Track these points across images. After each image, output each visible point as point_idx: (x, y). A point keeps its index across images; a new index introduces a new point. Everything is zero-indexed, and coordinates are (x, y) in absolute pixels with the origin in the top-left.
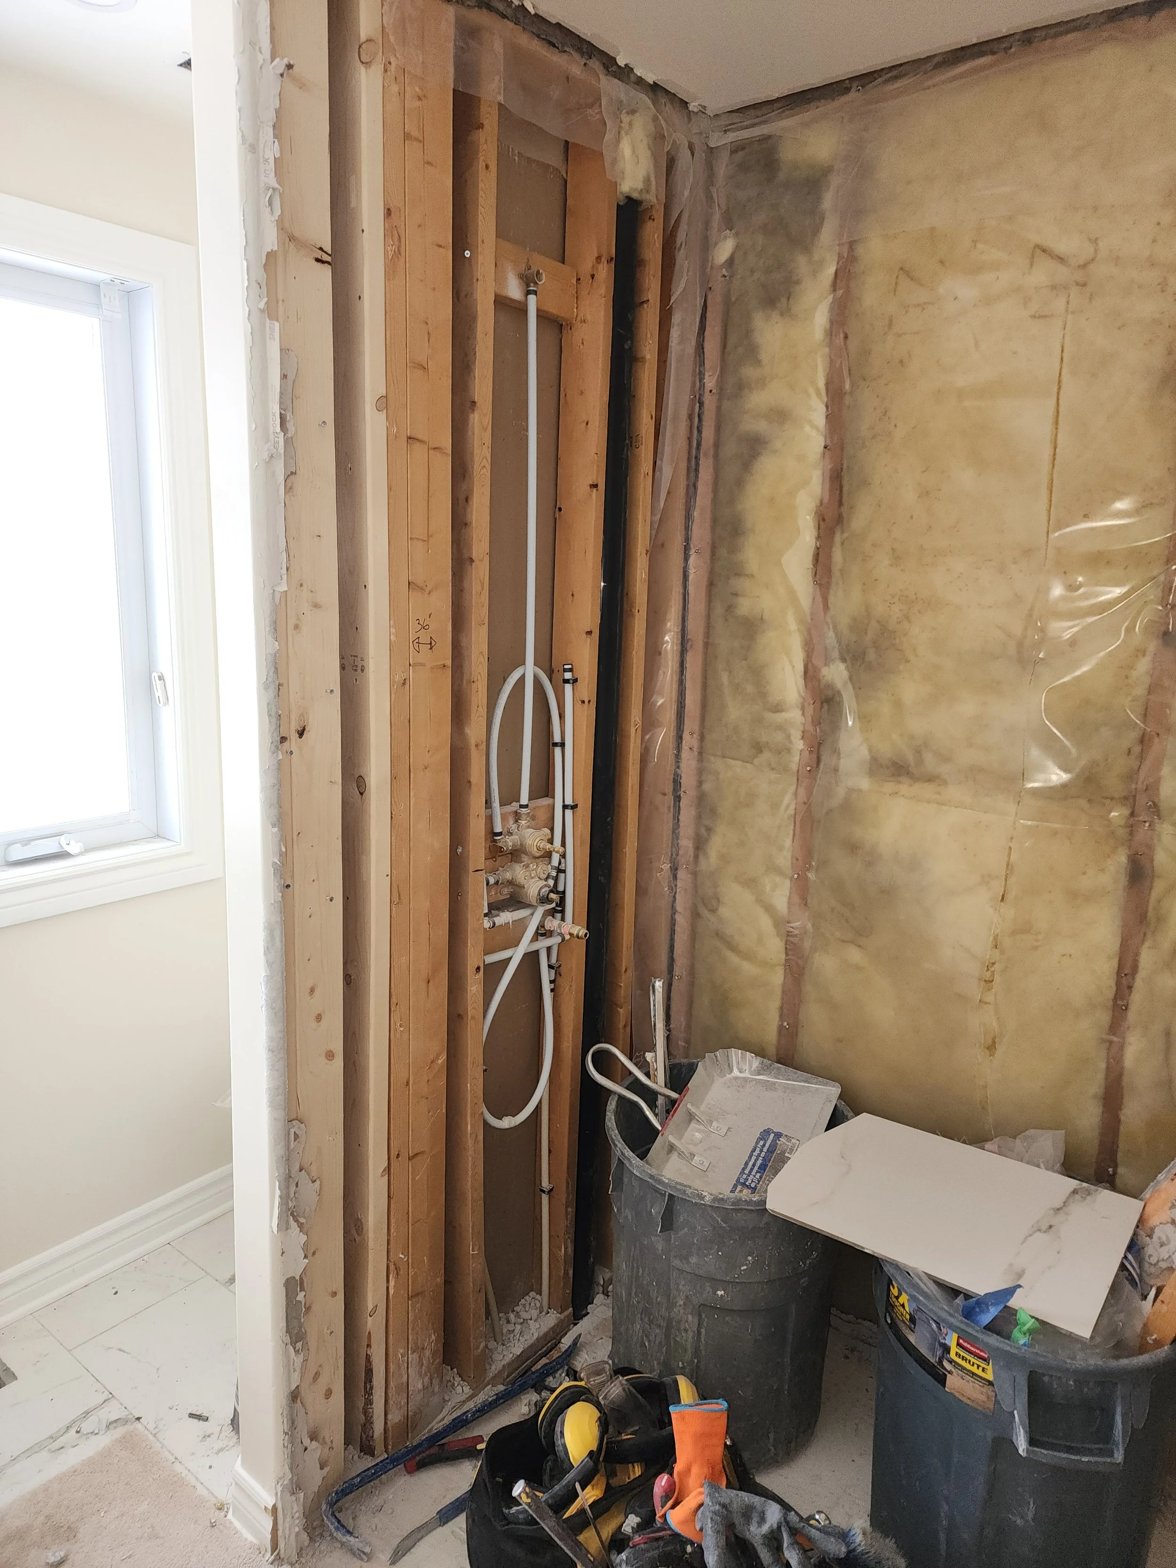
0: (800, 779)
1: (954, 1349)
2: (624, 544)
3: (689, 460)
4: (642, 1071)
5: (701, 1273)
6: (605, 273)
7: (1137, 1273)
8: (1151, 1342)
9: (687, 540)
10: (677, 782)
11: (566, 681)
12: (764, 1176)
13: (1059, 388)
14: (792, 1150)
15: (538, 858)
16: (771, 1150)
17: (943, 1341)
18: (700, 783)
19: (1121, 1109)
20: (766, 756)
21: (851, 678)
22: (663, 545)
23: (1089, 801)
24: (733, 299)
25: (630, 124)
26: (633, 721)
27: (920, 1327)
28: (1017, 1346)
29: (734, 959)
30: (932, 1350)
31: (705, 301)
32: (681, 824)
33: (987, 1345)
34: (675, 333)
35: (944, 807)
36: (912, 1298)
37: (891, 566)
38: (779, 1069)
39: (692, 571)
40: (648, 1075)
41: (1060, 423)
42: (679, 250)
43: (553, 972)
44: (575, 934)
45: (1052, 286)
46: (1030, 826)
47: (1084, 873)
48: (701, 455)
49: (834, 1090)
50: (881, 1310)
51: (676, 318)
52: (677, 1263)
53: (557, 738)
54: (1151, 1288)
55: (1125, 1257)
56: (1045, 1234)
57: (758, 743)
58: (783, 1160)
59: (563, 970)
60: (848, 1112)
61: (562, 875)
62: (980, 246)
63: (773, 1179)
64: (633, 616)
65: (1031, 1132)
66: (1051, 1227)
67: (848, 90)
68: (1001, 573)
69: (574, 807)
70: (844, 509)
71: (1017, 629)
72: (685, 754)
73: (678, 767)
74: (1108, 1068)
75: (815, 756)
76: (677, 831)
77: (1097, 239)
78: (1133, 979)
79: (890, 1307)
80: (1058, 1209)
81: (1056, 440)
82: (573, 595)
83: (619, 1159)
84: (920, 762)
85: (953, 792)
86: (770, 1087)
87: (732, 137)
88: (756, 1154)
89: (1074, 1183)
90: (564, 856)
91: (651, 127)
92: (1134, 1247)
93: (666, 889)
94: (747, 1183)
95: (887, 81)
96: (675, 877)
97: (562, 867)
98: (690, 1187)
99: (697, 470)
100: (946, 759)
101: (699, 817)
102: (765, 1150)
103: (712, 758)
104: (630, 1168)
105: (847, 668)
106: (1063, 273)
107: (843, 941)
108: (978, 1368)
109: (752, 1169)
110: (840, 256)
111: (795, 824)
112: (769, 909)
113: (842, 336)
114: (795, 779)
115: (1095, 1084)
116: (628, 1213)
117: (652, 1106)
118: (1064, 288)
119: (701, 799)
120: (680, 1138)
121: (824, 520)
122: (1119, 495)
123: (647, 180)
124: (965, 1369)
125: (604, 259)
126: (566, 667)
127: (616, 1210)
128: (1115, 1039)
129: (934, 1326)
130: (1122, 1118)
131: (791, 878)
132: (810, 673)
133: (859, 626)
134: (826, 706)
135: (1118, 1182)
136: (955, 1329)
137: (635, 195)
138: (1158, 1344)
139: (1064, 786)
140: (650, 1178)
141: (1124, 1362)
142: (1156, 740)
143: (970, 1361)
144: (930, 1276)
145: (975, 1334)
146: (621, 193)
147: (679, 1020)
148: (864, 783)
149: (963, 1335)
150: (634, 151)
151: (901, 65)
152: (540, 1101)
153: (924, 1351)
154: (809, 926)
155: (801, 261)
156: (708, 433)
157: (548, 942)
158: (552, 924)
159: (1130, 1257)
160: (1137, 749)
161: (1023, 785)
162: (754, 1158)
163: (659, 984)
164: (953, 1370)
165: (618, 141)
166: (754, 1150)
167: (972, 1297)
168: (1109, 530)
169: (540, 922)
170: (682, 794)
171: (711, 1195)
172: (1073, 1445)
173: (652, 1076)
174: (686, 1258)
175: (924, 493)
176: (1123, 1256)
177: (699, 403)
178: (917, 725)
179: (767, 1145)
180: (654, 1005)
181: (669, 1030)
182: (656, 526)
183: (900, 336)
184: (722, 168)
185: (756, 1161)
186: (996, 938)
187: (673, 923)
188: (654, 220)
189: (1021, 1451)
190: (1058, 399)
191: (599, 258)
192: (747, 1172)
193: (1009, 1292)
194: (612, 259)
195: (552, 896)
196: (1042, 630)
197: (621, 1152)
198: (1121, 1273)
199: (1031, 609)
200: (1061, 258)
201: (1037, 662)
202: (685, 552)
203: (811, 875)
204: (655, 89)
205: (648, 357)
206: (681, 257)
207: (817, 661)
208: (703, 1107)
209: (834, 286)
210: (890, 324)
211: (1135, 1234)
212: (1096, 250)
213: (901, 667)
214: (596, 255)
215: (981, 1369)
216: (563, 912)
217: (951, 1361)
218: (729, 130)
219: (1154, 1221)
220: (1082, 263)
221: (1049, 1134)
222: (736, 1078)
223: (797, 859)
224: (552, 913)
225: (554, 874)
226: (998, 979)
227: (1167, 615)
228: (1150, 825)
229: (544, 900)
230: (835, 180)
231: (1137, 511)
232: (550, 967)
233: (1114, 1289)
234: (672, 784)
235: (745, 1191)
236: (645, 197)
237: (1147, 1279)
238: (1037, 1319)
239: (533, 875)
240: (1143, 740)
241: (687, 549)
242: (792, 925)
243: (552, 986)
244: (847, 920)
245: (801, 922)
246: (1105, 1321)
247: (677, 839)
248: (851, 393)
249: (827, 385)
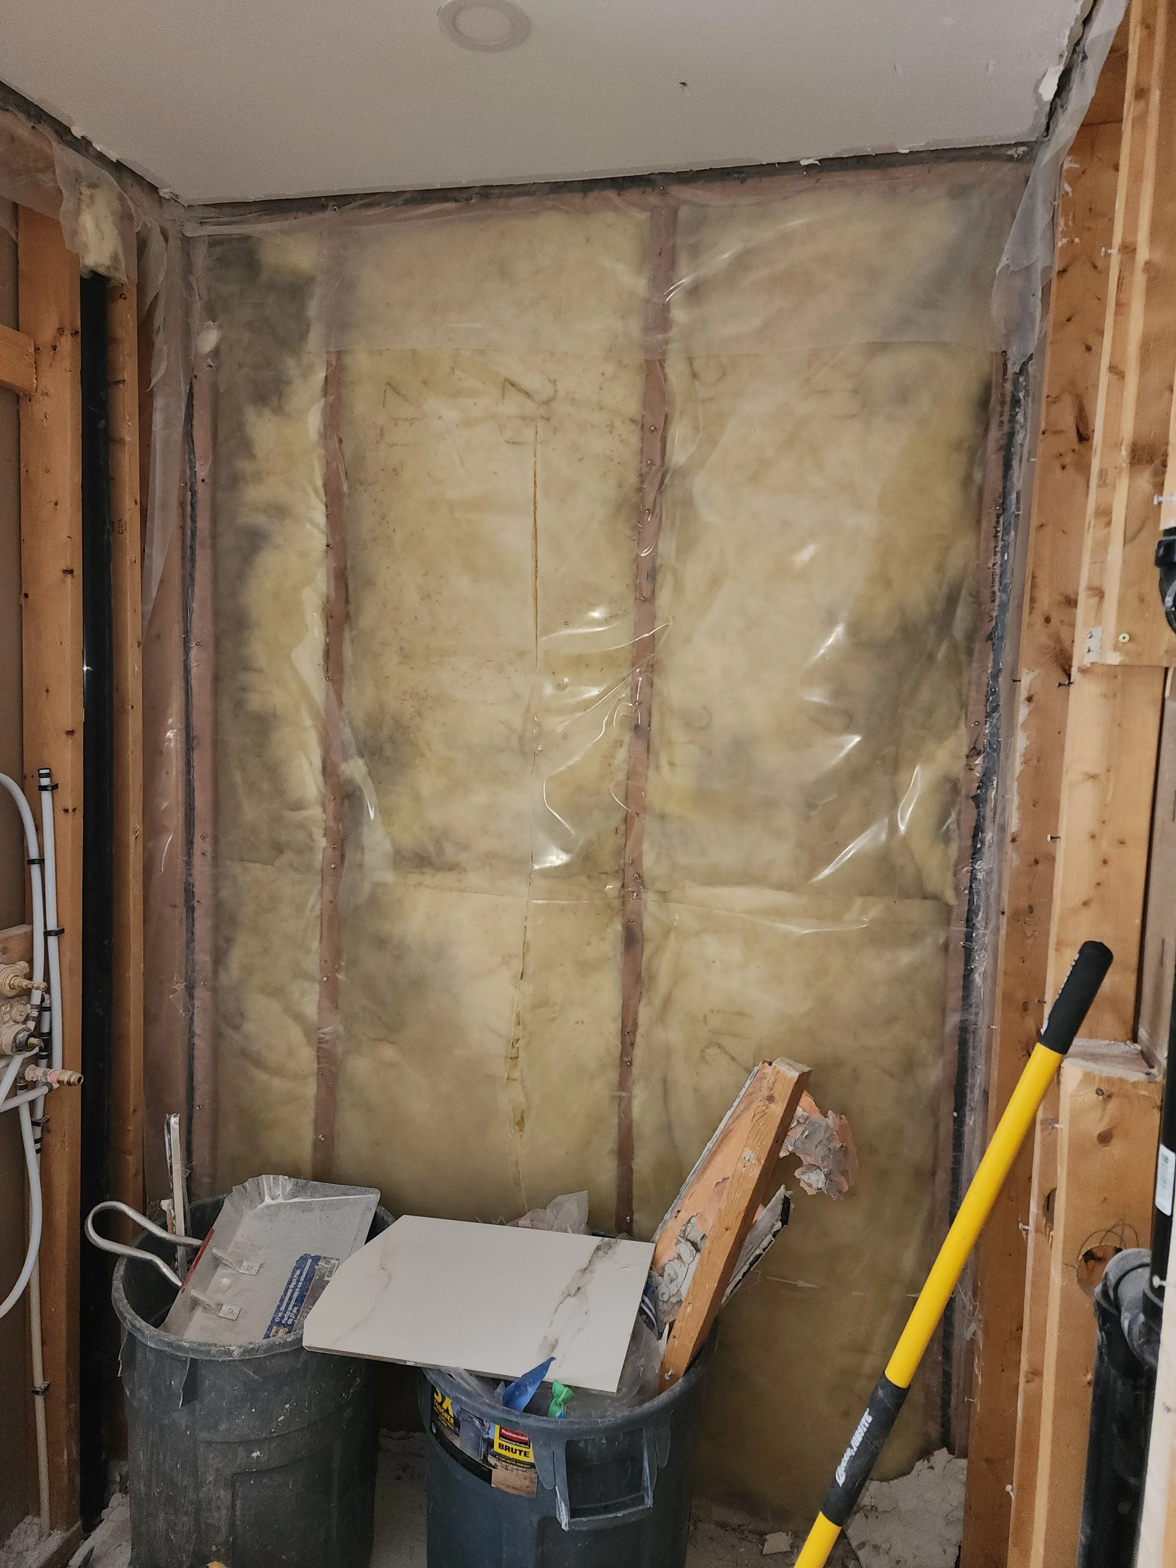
0: (325, 878)
1: (497, 1441)
2: (111, 634)
3: (183, 549)
4: (156, 1224)
5: (233, 1438)
6: (69, 346)
7: (653, 1315)
8: (667, 1378)
9: (187, 632)
10: (189, 892)
11: (44, 788)
12: (302, 1309)
13: (535, 508)
14: (331, 1272)
15: (13, 997)
16: (309, 1279)
17: (486, 1436)
18: (216, 891)
19: (632, 1159)
20: (288, 857)
21: (370, 773)
22: (158, 637)
23: (589, 877)
24: (222, 390)
25: (92, 197)
26: (131, 827)
27: (465, 1429)
28: (553, 1419)
29: (262, 1076)
30: (477, 1448)
31: (191, 388)
32: (196, 938)
33: (527, 1427)
34: (158, 418)
35: (465, 894)
36: (456, 1400)
37: (401, 664)
38: (315, 1187)
39: (194, 664)
40: (164, 1227)
41: (538, 539)
42: (157, 333)
43: (38, 1130)
44: (66, 1080)
45: (522, 416)
46: (541, 904)
47: (589, 944)
48: (197, 546)
49: (373, 1197)
50: (426, 1424)
51: (159, 402)
52: (204, 1435)
53: (34, 854)
54: (665, 1324)
55: (643, 1301)
56: (575, 1297)
57: (278, 843)
58: (322, 1285)
59: (52, 1125)
60: (387, 1216)
61: (46, 1014)
62: (457, 372)
63: (311, 1309)
64: (126, 712)
65: (560, 1198)
66: (579, 1289)
67: (324, 208)
68: (500, 673)
69: (59, 933)
70: (352, 607)
71: (518, 724)
72: (197, 860)
73: (190, 875)
74: (619, 1124)
75: (338, 853)
76: (191, 946)
77: (555, 381)
78: (635, 1035)
79: (435, 1415)
80: (585, 1269)
81: (536, 555)
82: (47, 691)
83: (130, 1333)
84: (441, 851)
85: (474, 878)
86: (305, 1208)
87: (210, 230)
88: (292, 1286)
89: (597, 1240)
90: (48, 990)
91: (117, 205)
92: (650, 1290)
93: (181, 1012)
94: (283, 1322)
95: (361, 206)
96: (191, 996)
97: (46, 1004)
98: (216, 1345)
99: (193, 561)
100: (465, 847)
101: (216, 928)
102: (302, 1279)
103: (228, 863)
104: (144, 1341)
105: (366, 764)
106: (530, 407)
107: (375, 1040)
108: (520, 1454)
109: (288, 1304)
110: (329, 363)
111: (322, 924)
112: (299, 1018)
113: (336, 439)
114: (320, 878)
115: (609, 1142)
116: (144, 1394)
117: (170, 1260)
118: (533, 420)
119: (218, 907)
120: (205, 1289)
121: (332, 617)
122: (592, 606)
123: (115, 258)
124: (509, 1459)
125: (67, 332)
126: (42, 772)
127: (128, 1393)
128: (624, 1094)
129: (477, 1423)
130: (634, 1167)
131: (321, 983)
132: (329, 769)
133: (374, 721)
134: (347, 802)
135: (635, 1229)
136: (495, 1420)
137: (102, 271)
138: (674, 1378)
139: (566, 866)
140: (169, 1347)
141: (647, 1406)
142: (637, 819)
143: (512, 1449)
144: (471, 1373)
145: (515, 1419)
146: (86, 267)
147: (201, 1152)
148: (389, 877)
149: (505, 1424)
150: (97, 226)
151: (374, 194)
152: (28, 1284)
153: (469, 1452)
154: (341, 1029)
155: (291, 362)
156: (203, 523)
157: (31, 1095)
158: (34, 1073)
159: (647, 1300)
160: (622, 828)
161: (533, 867)
162: (290, 1291)
163: (174, 1121)
164: (497, 1463)
165: (77, 212)
166: (290, 1282)
167: (511, 1382)
168: (585, 636)
169: (18, 1073)
170: (196, 905)
171: (241, 1347)
172: (608, 1503)
173: (169, 1227)
174: (215, 1427)
175: (426, 596)
176: (640, 1300)
177: (191, 491)
178: (435, 817)
179: (304, 1274)
180: (170, 1145)
181: (191, 1168)
182: (148, 616)
183: (392, 446)
184: (201, 257)
185: (292, 1294)
186: (518, 1015)
187: (191, 1047)
188: (125, 299)
189: (563, 1527)
190: (535, 518)
191: (61, 330)
192: (283, 1308)
193: (544, 1368)
194: (77, 332)
195: (33, 1040)
196: (539, 725)
197: (131, 1324)
198: (640, 1318)
199: (528, 707)
200: (527, 393)
201: (536, 754)
202: (185, 644)
203: (341, 976)
204: (118, 168)
205: (128, 439)
206: (159, 340)
207: (335, 757)
208: (231, 1249)
209: (325, 392)
210: (382, 434)
211: (649, 1276)
212: (555, 391)
213: (417, 761)
214: (57, 326)
215: (523, 1453)
216: (49, 1057)
217: (495, 1455)
218: (206, 223)
219: (664, 1260)
220: (545, 399)
221: (574, 1197)
222: (269, 1206)
223: (326, 961)
224: (35, 1060)
225: (35, 1013)
226: (522, 1054)
227: (636, 710)
228: (637, 895)
229: (20, 1047)
230: (318, 291)
231: (606, 621)
232: (34, 1124)
233: (635, 1336)
234: (183, 895)
235: (282, 1331)
236: (112, 274)
237: (661, 1316)
238: (569, 1387)
239: (6, 1019)
240: (627, 820)
241: (186, 642)
242: (324, 1030)
243: (39, 1146)
244: (379, 1018)
245: (332, 1027)
246: (629, 1368)
247: (193, 953)
248: (350, 495)
249: (325, 485)
